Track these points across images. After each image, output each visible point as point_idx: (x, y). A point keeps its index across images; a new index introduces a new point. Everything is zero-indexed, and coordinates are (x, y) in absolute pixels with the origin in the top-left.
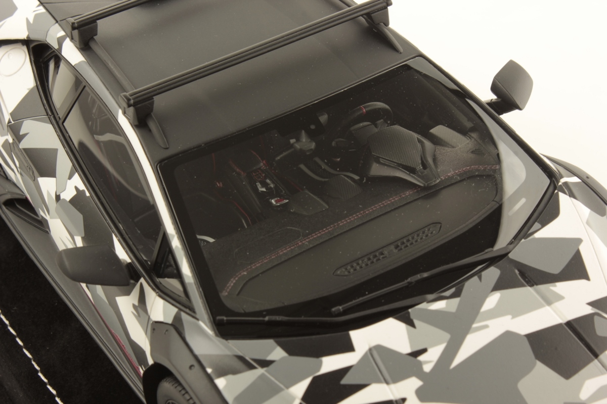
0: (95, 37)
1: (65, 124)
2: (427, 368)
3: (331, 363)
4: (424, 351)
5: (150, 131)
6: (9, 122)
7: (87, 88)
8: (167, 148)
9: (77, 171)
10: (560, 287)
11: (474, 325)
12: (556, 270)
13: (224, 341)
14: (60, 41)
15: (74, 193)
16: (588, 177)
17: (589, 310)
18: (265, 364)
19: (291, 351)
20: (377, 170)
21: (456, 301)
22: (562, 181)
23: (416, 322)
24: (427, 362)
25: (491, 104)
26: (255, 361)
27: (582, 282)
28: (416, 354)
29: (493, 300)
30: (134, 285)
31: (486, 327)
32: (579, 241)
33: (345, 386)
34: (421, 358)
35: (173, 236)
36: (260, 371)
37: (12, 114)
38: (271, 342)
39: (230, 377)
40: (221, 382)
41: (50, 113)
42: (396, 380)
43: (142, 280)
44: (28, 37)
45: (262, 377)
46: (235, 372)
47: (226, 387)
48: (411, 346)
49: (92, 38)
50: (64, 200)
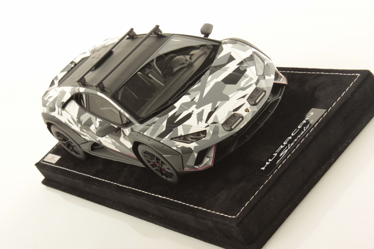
0: (86, 81)
1: (90, 110)
2: (197, 101)
3: (170, 114)
4: (195, 98)
5: (106, 91)
6: (77, 121)
7: (89, 95)
8: (111, 92)
9: (97, 117)
10: (228, 66)
11: (206, 86)
12: (226, 62)
13: (142, 124)
14: (79, 90)
15: (99, 123)
16: (244, 41)
17: (238, 66)
18: (154, 123)
19: (160, 117)
20: (175, 70)
21: (200, 83)
22: (223, 42)
23: (190, 93)
24: (196, 100)
25: (204, 37)
26: (152, 124)
27: (234, 61)
28: (192, 100)
29: (210, 78)
30: (121, 131)
31: (210, 84)
32: (230, 52)
33: (176, 116)
34: (194, 100)
35: (121, 110)
36: (153, 125)
37: (77, 118)
38: (154, 118)
39: (147, 131)
40: (145, 134)
41: (85, 110)
42: (189, 108)
43: (122, 129)
44: (71, 95)
45: (154, 126)
46: (147, 129)
47: (147, 134)
48: (191, 99)
49: (85, 82)
50: (98, 127)
